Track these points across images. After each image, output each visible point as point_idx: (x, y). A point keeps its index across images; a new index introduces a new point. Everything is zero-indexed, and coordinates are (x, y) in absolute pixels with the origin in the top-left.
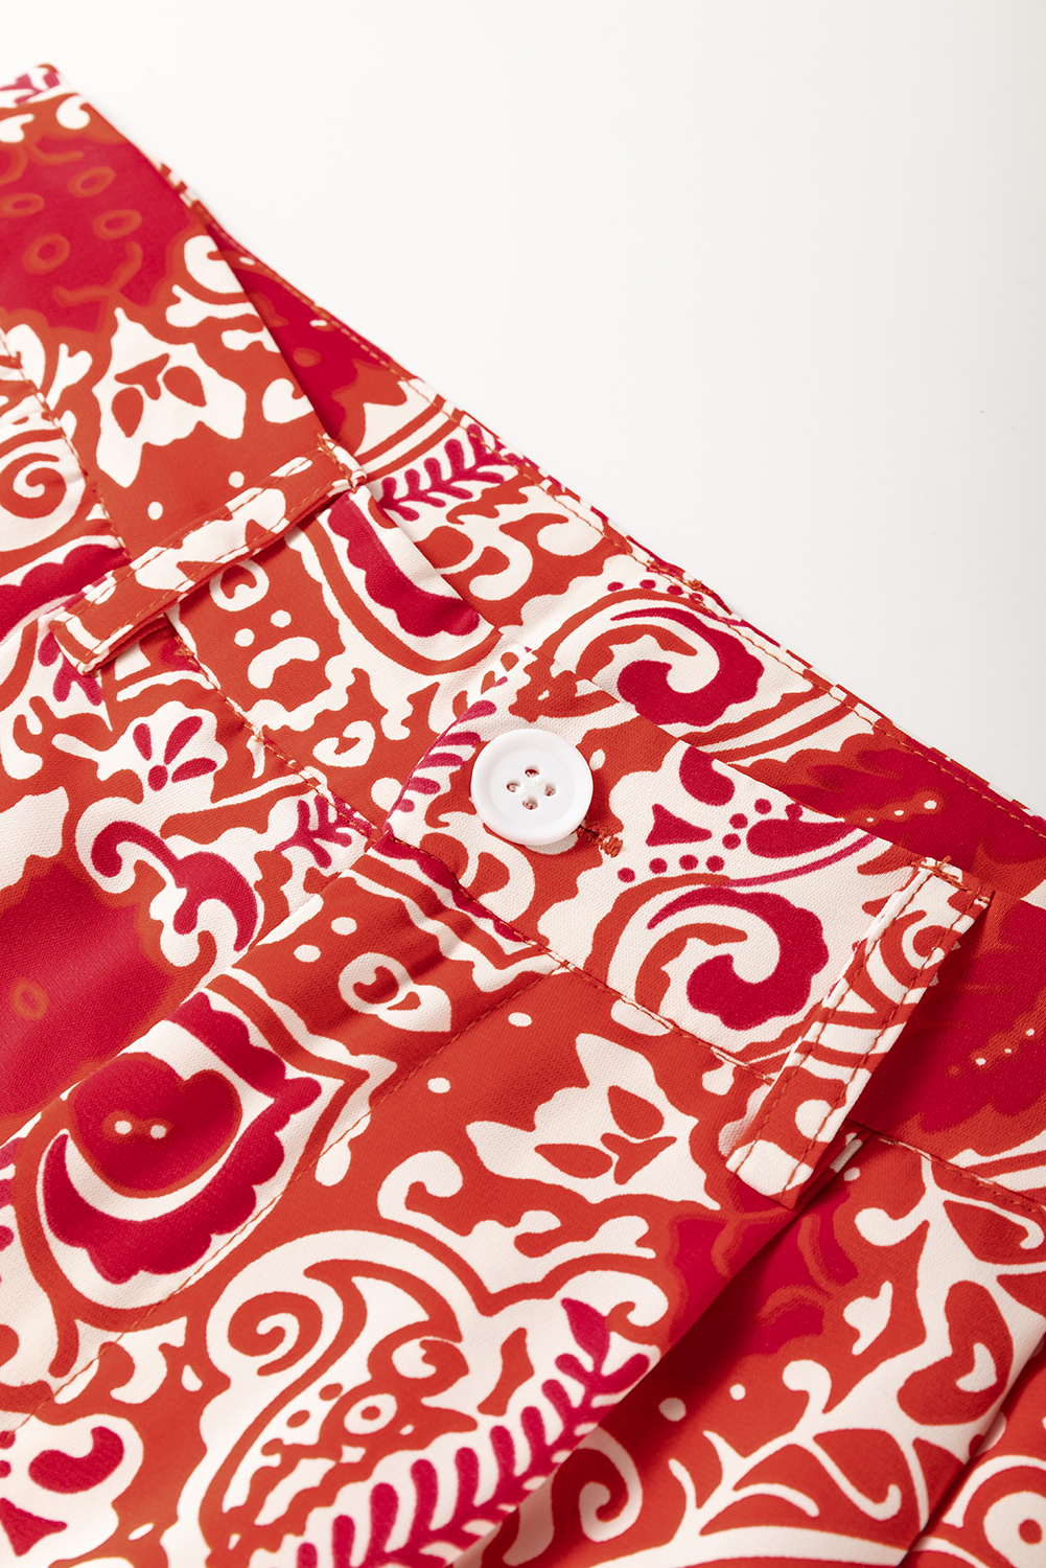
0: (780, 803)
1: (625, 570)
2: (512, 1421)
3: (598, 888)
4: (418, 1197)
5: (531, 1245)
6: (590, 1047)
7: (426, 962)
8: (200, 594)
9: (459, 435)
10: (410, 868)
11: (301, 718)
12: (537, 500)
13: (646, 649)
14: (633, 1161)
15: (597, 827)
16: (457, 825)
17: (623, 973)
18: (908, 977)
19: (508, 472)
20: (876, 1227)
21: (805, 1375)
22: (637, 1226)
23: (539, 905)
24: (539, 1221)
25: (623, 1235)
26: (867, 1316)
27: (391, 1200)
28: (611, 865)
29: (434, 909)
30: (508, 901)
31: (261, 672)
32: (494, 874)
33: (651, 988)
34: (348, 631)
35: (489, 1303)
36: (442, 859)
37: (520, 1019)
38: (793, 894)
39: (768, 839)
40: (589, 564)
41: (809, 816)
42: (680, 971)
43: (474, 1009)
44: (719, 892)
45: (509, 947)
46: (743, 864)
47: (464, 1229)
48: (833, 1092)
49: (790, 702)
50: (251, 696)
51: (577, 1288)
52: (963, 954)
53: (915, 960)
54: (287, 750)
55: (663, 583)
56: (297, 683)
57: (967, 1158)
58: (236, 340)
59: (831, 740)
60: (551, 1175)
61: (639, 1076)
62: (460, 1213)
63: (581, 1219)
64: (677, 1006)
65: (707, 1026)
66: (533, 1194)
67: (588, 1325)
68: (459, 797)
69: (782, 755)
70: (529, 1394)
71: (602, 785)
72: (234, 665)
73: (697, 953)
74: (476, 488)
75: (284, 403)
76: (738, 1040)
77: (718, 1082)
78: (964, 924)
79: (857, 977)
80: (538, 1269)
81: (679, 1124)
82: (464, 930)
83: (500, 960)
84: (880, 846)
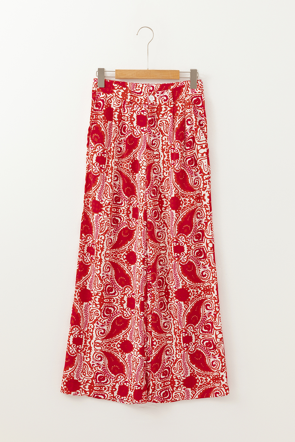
0: (161, 91)
1: (144, 86)
2: (171, 122)
3: (157, 100)
4: (161, 117)
5: (166, 115)
6: (162, 106)
7: (154, 108)
8: (131, 100)
9: (132, 84)
10: (151, 105)
11: (140, 102)
12: (138, 85)
13: (149, 89)
14: (167, 109)
15: (155, 98)
16: (151, 102)
17: (161, 103)
18: (171, 95)
19: (136, 84)
20: (177, 105)
21: (178, 112)
22: (169, 111)
23: (156, 103)
24: (166, 114)
25: (169, 112)
26: (178, 108)
27: (160, 118)
28: (157, 99)
29: (153, 106)
30: (155, 103)
31: (136, 101)
32: (154, 103)
33: (162, 102)
34: (138, 96)
35: (167, 119)
36: (151, 104)
37: (159, 107)
38: (164, 95)
39: (162, 93)
40: (143, 86)
41: (163, 91)
42: (163, 101)
43: (157, 108)
44: (162, 97)
45: (156, 105)
46: (162, 95)
47: (163, 117)
48: (172, 102)
49: (156, 87)
50: (137, 102)
51: (169, 115)
52: (172, 92)
53: (171, 94)
54: (140, 103)
55: (146, 85)
56: (138, 100)
57: (178, 100)
58: (120, 88)
59: (159, 87)
60: (164, 112)
61: (164, 106)
62: (163, 116)
63: (167, 113)
64: (164, 102)
65: (165, 102)
66: (165, 113)
67: (170, 116)
68: (150, 101)
69: (158, 89)
70: (170, 121)
71: (154, 96)
72: (135, 101)
73: (163, 100)
74: (135, 86)
75: (125, 89)
76: (167, 102)
77: (167, 104)
78: (171, 91)
79: (170, 97)
80: (167, 116)
81: (167, 107)
82: (154, 106)
83: (156, 106)
84: (166, 90)
